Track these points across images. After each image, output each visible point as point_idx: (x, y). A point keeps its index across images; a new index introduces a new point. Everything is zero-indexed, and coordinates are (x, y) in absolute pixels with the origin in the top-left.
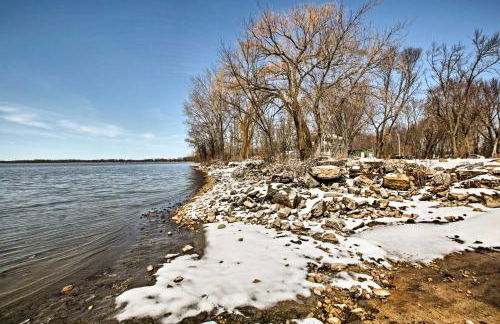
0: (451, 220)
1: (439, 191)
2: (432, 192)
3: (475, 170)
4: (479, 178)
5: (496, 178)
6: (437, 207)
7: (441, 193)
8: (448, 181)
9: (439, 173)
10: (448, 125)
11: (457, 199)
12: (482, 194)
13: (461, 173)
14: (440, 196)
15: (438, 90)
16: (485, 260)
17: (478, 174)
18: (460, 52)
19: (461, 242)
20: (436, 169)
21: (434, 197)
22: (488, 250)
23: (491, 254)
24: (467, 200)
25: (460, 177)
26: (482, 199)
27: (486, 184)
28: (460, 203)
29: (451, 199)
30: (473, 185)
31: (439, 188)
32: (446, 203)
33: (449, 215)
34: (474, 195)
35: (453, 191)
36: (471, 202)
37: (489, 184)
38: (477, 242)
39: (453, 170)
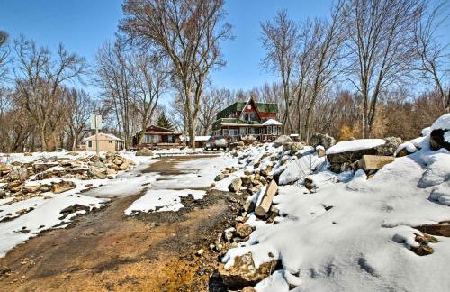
0: (22, 213)
1: (13, 186)
2: (5, 189)
3: (49, 163)
4: (51, 170)
5: (64, 169)
6: (10, 203)
7: (16, 189)
8: (25, 175)
9: (15, 167)
10: (37, 120)
11: (31, 191)
12: (53, 183)
13: (37, 167)
14: (14, 192)
15: (27, 84)
16: (43, 240)
17: (51, 166)
18: (48, 56)
19: (28, 232)
20: (13, 164)
21: (7, 194)
22: (48, 230)
23: (50, 233)
24: (40, 191)
25: (37, 170)
26: (51, 188)
27: (56, 174)
28: (34, 195)
29: (26, 192)
30: (46, 177)
31: (14, 183)
32: (18, 198)
33: (20, 209)
34: (46, 185)
35: (28, 184)
36: (43, 191)
37: (58, 174)
38: (41, 227)
39: (30, 164)
